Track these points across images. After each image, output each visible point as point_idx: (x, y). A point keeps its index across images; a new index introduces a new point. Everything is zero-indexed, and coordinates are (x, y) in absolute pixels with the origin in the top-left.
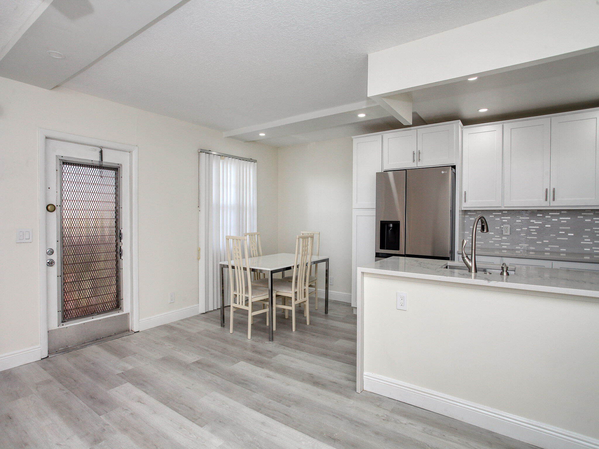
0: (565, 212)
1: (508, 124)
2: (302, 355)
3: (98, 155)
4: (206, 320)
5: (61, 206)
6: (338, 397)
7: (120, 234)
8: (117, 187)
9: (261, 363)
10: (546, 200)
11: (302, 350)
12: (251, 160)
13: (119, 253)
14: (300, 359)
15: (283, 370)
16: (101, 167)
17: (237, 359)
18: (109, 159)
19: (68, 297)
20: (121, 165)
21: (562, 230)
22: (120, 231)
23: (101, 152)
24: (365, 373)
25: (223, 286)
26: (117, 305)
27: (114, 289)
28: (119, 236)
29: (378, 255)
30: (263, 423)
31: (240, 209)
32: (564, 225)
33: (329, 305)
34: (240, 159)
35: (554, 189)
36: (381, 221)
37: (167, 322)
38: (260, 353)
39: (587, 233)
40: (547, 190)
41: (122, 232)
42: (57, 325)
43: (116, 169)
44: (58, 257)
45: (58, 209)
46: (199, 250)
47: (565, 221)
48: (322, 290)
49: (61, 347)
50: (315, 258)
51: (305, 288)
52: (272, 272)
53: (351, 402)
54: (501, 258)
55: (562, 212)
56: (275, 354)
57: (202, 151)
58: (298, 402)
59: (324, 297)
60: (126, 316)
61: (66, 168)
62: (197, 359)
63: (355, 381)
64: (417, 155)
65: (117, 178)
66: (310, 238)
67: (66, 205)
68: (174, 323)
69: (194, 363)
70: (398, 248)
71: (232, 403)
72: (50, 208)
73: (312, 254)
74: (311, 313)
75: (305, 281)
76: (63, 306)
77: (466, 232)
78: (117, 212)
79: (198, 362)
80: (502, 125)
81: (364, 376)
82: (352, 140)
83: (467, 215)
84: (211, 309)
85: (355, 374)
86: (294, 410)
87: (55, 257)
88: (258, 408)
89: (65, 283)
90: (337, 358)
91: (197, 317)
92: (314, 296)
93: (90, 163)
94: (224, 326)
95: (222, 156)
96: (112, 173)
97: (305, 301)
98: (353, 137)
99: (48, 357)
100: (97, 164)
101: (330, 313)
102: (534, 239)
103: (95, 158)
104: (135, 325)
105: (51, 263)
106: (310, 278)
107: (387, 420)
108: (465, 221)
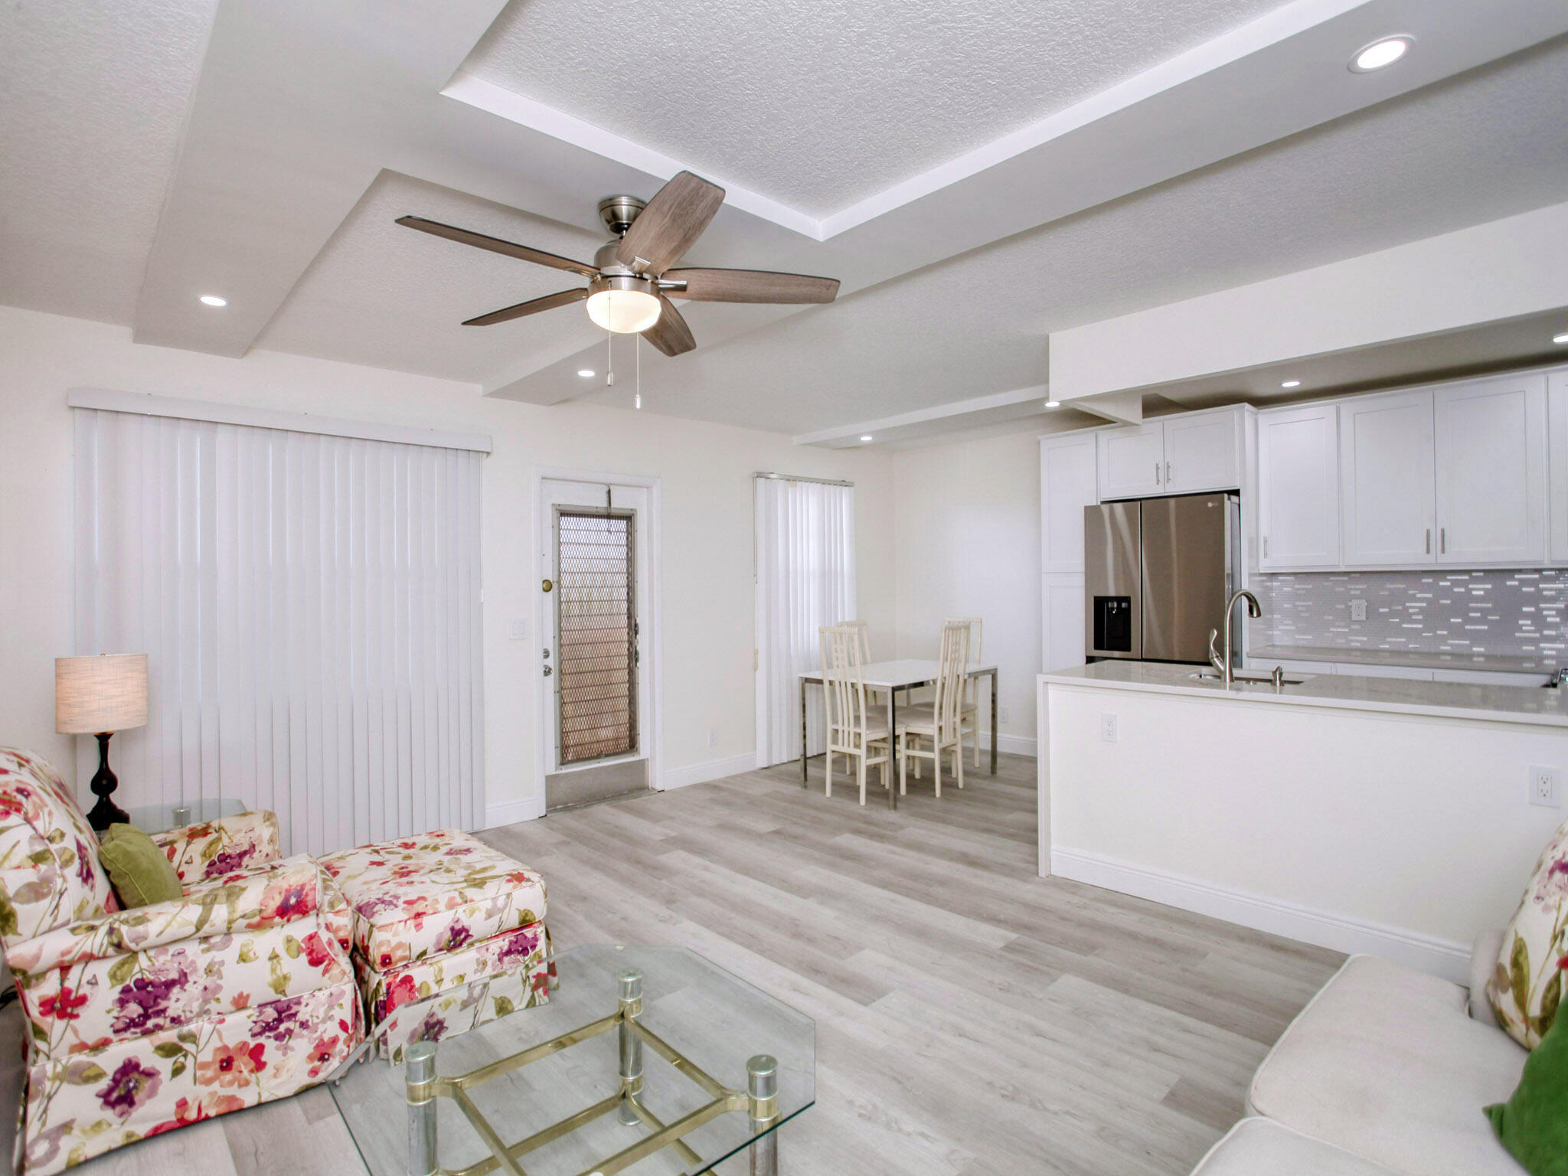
0: (1481, 574)
1: (1349, 405)
2: (950, 829)
3: (605, 497)
4: (771, 777)
5: (559, 582)
6: (1008, 880)
7: (636, 625)
8: (631, 546)
9: (880, 838)
10: (1428, 552)
11: (948, 824)
12: (843, 483)
13: (633, 656)
14: (944, 833)
15: (918, 847)
16: (609, 517)
17: (838, 830)
18: (619, 504)
19: (569, 727)
20: (636, 510)
21: (1475, 610)
22: (636, 620)
23: (609, 492)
24: (1053, 846)
25: (804, 717)
26: (633, 746)
27: (624, 717)
28: (633, 629)
29: (1090, 660)
30: (892, 901)
31: (827, 576)
32: (1478, 599)
33: (999, 760)
34: (824, 482)
35: (1443, 531)
36: (1095, 598)
37: (707, 778)
38: (875, 825)
39: (1527, 616)
40: (1428, 532)
41: (638, 621)
42: (554, 769)
43: (629, 518)
44: (555, 662)
45: (555, 586)
46: (756, 653)
47: (1482, 593)
48: (985, 732)
49: (560, 804)
50: (973, 667)
51: (955, 720)
52: (894, 689)
53: (1029, 887)
54: (1332, 664)
55: (1474, 574)
56: (902, 828)
57: (760, 475)
58: (943, 882)
59: (989, 747)
60: (642, 763)
61: (566, 522)
62: (774, 829)
63: (1037, 864)
64: (1164, 471)
65: (630, 533)
66: (963, 630)
67: (566, 580)
68: (719, 780)
69: (769, 833)
70: (1127, 648)
71: (842, 878)
72: (548, 586)
73: (967, 661)
74: (966, 773)
75: (955, 711)
76: (562, 739)
77: (1275, 616)
78: (631, 588)
79: (777, 832)
80: (1337, 407)
81: (1052, 852)
82: (1039, 443)
83: (1276, 582)
84: (776, 761)
85: (1036, 856)
86: (938, 891)
87: (551, 662)
88: (884, 885)
89: (564, 703)
90: (1012, 836)
91: (755, 773)
92: (970, 744)
93: (594, 511)
94: (806, 787)
95: (791, 479)
96: (622, 524)
97: (955, 745)
98: (1039, 437)
99: (546, 815)
100: (603, 512)
101: (999, 772)
102: (1417, 629)
103: (599, 502)
104: (660, 777)
105: (547, 672)
106: (963, 706)
107: (1085, 907)
108: (1274, 595)
